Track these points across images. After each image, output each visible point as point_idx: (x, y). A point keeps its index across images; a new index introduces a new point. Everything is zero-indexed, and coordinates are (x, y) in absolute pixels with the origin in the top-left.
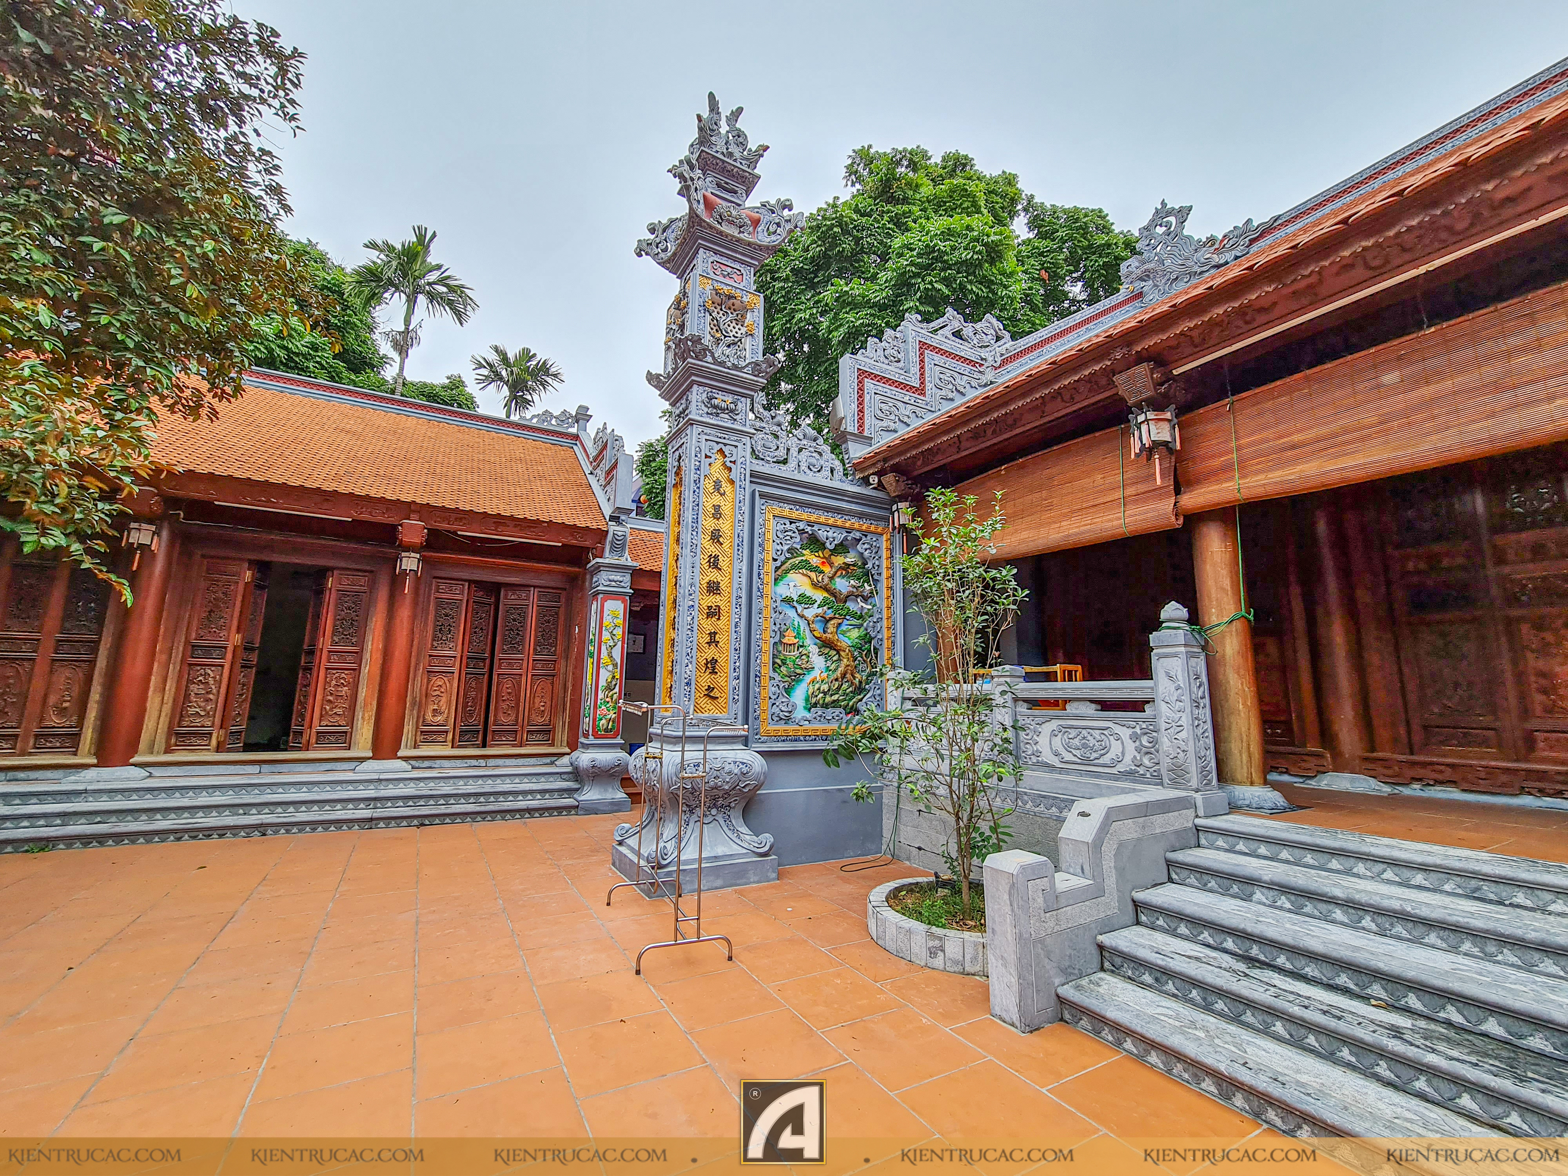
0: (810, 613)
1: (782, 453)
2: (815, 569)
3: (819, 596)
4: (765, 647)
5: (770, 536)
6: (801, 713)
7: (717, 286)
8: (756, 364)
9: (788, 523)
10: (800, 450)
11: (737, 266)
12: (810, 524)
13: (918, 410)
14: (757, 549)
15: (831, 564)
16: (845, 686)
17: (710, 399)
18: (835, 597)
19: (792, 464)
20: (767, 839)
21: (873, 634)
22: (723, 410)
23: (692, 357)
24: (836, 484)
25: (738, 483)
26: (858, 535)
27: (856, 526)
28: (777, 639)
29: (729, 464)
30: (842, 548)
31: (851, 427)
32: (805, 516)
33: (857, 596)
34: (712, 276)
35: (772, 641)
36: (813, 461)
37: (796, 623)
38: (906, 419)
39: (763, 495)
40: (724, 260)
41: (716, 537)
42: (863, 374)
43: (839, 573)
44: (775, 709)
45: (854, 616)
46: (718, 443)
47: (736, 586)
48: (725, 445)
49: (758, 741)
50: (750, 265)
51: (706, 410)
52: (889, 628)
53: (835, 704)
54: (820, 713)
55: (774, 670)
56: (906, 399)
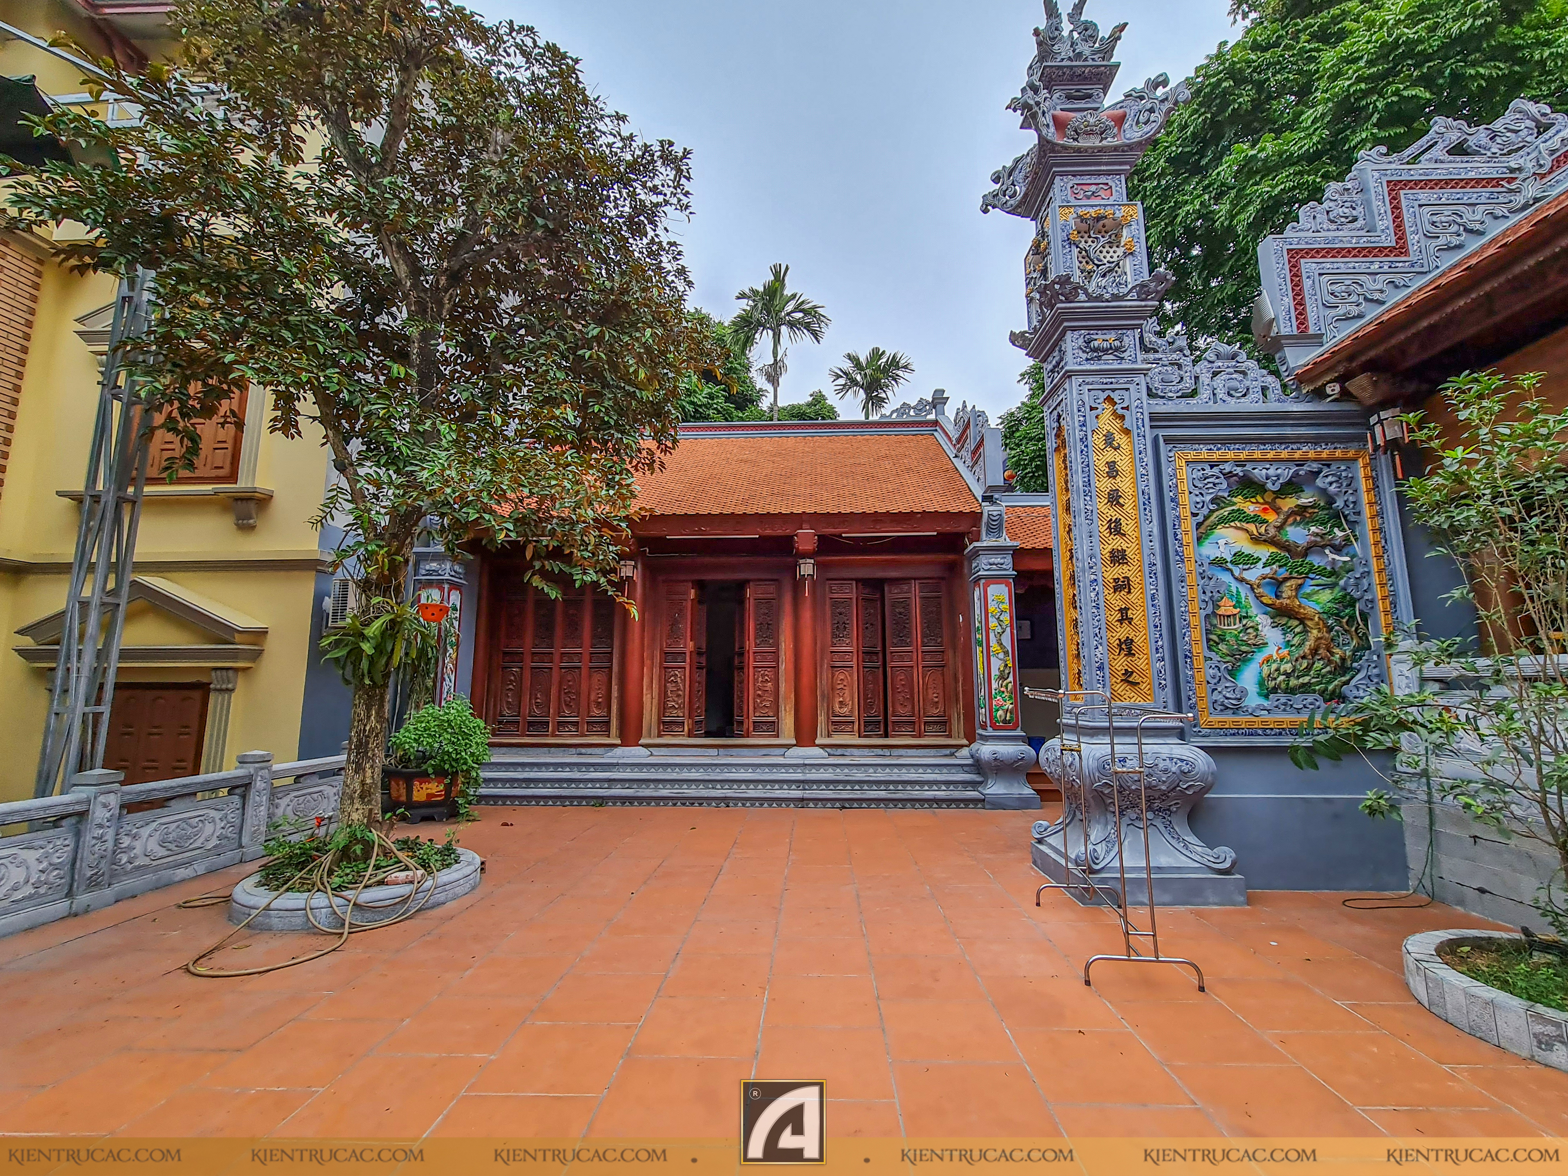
0: (1253, 575)
1: (1189, 383)
2: (1255, 519)
3: (1264, 552)
4: (1194, 621)
5: (1184, 487)
6: (1253, 700)
7: (1080, 211)
8: (1142, 286)
9: (1207, 467)
10: (1215, 374)
11: (1103, 179)
12: (1239, 463)
13: (1397, 279)
14: (1169, 505)
15: (1277, 510)
16: (1318, 665)
17: (1088, 342)
18: (1289, 551)
19: (1205, 394)
20: (1226, 855)
21: (1357, 595)
22: (1105, 351)
23: (1062, 302)
24: (1273, 406)
25: (1135, 432)
26: (1315, 466)
27: (1311, 455)
28: (1209, 610)
29: (1120, 412)
30: (1292, 487)
31: (1286, 327)
32: (1230, 455)
33: (1324, 547)
34: (1074, 202)
35: (1203, 613)
36: (1235, 384)
37: (1234, 590)
38: (1377, 295)
39: (1168, 440)
40: (1086, 180)
41: (1114, 498)
42: (1295, 255)
43: (1291, 520)
44: (1216, 696)
45: (1322, 572)
46: (1103, 390)
47: (1146, 551)
48: (1113, 390)
49: (1197, 734)
50: (1118, 173)
51: (1084, 356)
52: (1382, 585)
53: (1305, 688)
54: (1283, 700)
55: (1209, 648)
56: (1375, 267)
